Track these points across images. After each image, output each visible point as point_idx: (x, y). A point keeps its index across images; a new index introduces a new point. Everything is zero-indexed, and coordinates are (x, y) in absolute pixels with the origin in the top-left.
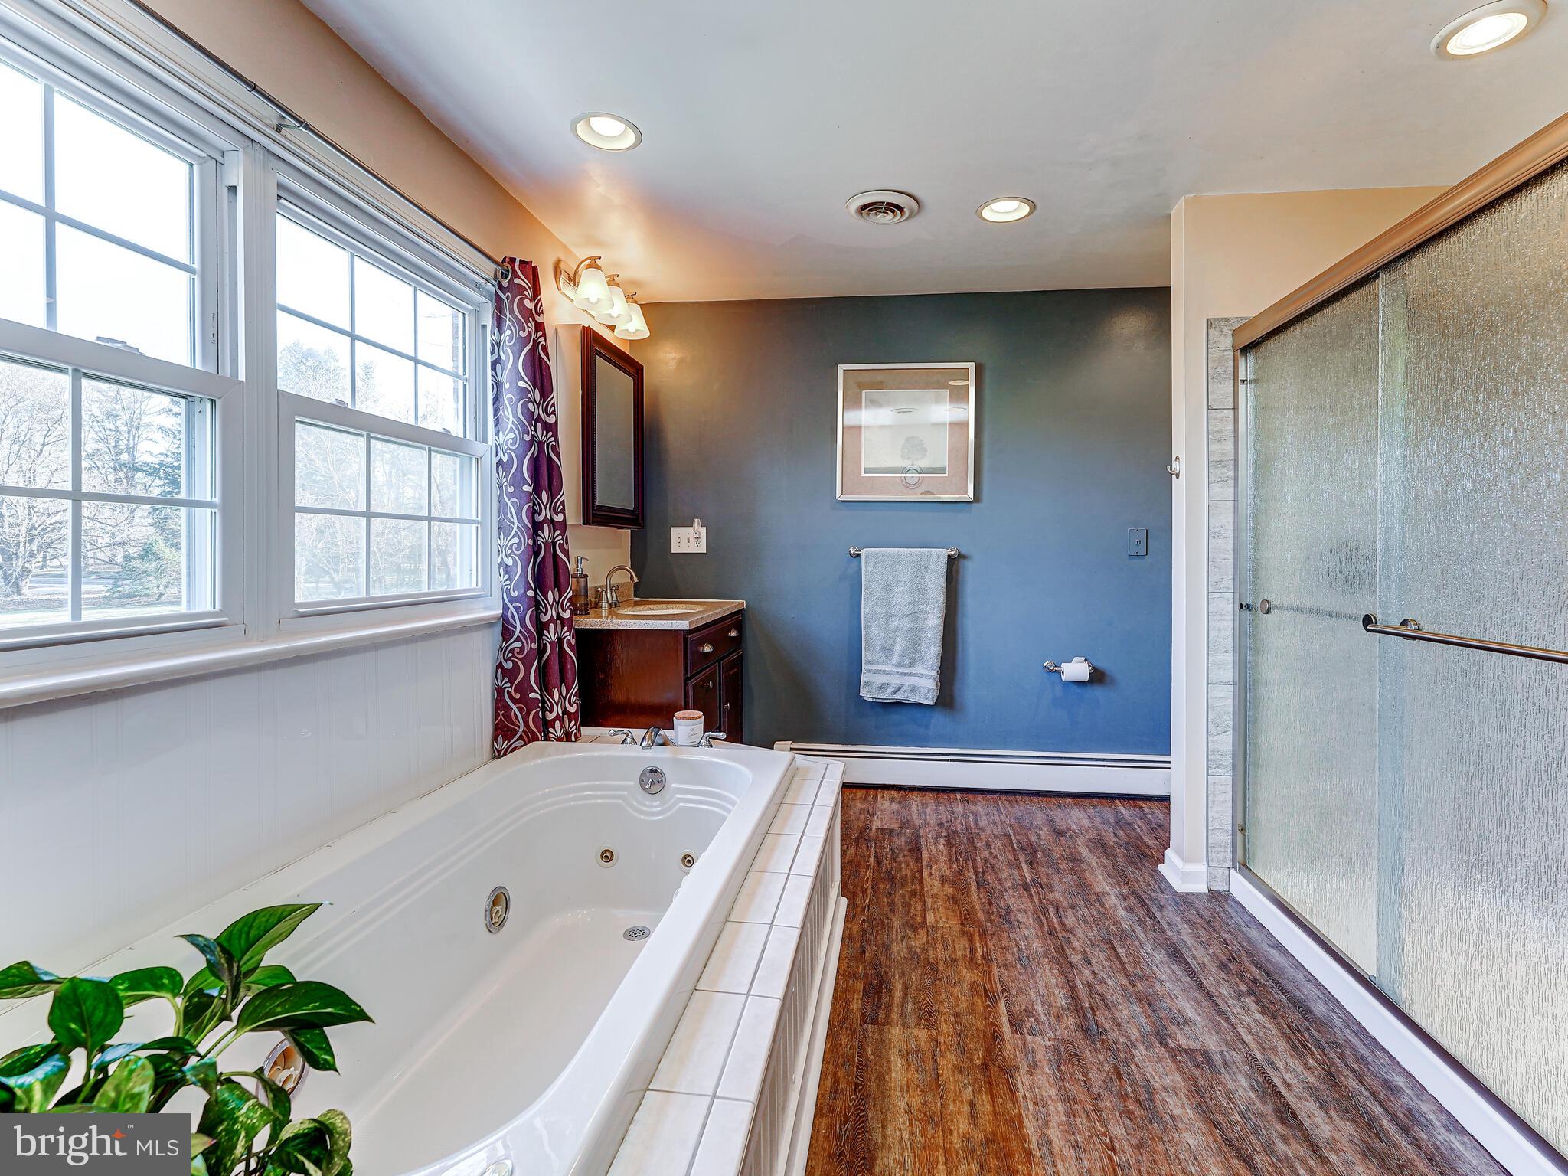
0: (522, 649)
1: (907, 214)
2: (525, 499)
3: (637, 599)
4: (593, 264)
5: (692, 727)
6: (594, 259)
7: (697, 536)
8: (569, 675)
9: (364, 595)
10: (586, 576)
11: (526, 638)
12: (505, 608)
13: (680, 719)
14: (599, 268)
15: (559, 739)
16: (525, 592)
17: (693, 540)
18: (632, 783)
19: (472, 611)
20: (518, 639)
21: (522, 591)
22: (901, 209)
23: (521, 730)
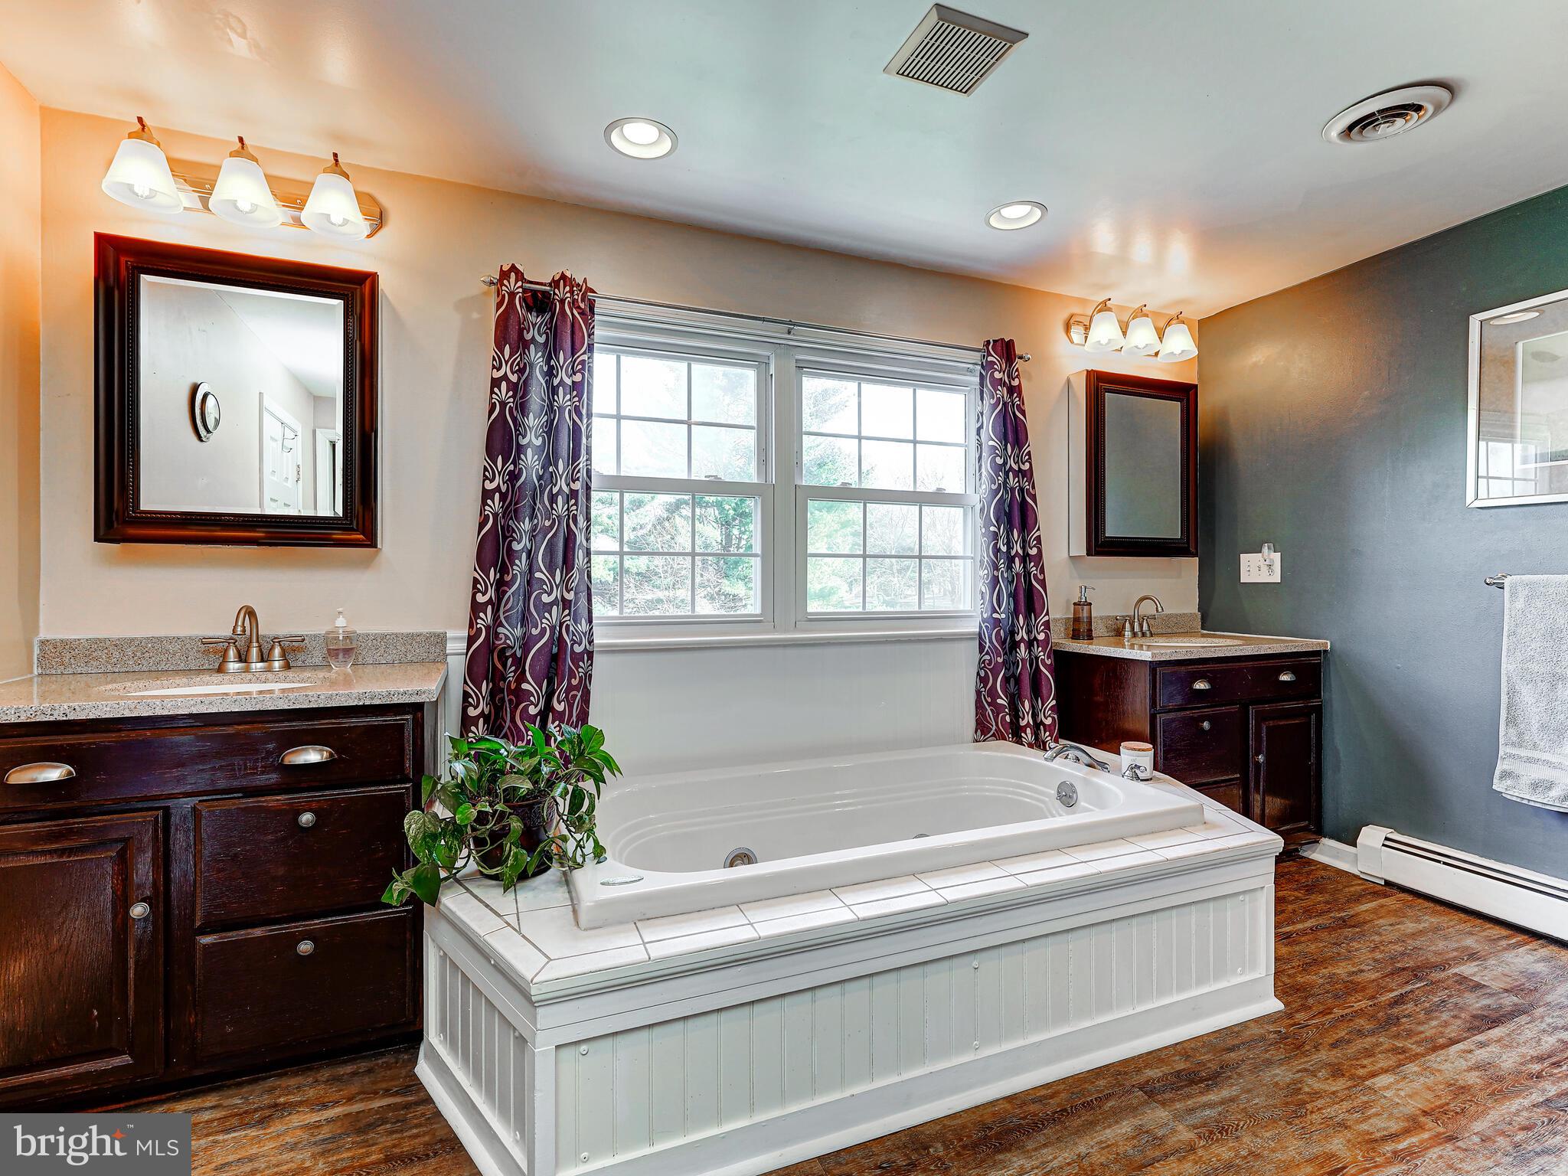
0: (990, 661)
1: (1430, 109)
2: (991, 538)
3: (1205, 632)
4: (1104, 307)
5: (1134, 758)
6: (1105, 302)
7: (1267, 563)
8: (1045, 691)
9: (860, 610)
10: (1091, 604)
11: (993, 653)
12: (981, 627)
13: (1125, 747)
14: (1110, 310)
15: (1030, 746)
16: (992, 615)
17: (1265, 569)
18: (1053, 792)
19: (956, 627)
20: (987, 653)
21: (990, 613)
22: (1418, 108)
23: (994, 729)
